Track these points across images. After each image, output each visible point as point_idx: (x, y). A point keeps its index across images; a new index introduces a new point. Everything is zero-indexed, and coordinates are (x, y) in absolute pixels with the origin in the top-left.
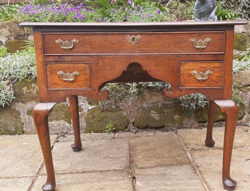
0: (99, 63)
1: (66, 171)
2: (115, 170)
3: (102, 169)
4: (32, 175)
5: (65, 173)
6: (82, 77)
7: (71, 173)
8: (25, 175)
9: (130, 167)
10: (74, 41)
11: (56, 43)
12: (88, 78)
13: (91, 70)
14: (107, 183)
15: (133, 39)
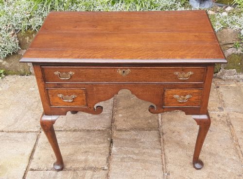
0: (93, 89)
1: (62, 128)
2: (99, 130)
3: (89, 129)
4: (37, 130)
5: (61, 131)
6: (79, 99)
7: (66, 130)
8: (32, 130)
9: (110, 128)
10: (71, 73)
11: (54, 75)
12: (84, 99)
13: (86, 94)
14: (90, 146)
15: (124, 72)
